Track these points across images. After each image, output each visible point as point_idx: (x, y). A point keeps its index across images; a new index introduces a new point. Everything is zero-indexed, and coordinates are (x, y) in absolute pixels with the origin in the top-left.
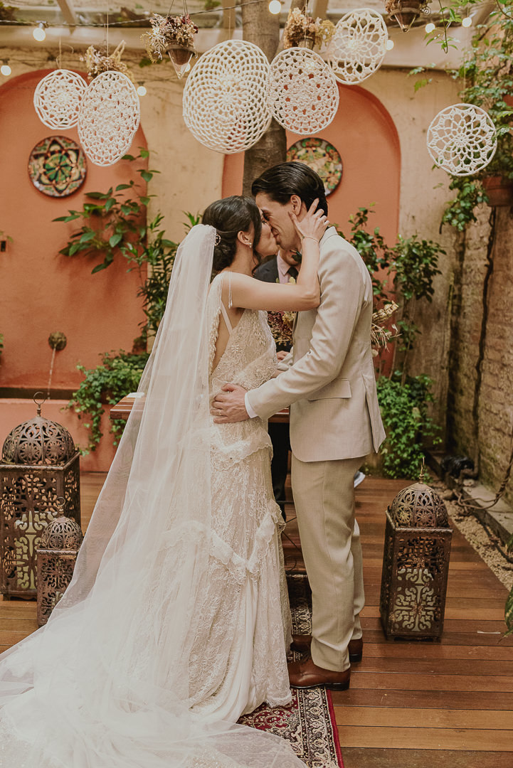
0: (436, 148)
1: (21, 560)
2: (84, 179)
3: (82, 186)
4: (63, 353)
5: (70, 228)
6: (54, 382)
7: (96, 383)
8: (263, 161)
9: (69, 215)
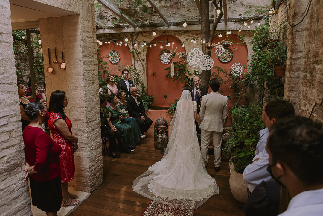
1: (158, 142)
4: (167, 99)
6: (165, 105)
7: (173, 107)
9: (168, 68)
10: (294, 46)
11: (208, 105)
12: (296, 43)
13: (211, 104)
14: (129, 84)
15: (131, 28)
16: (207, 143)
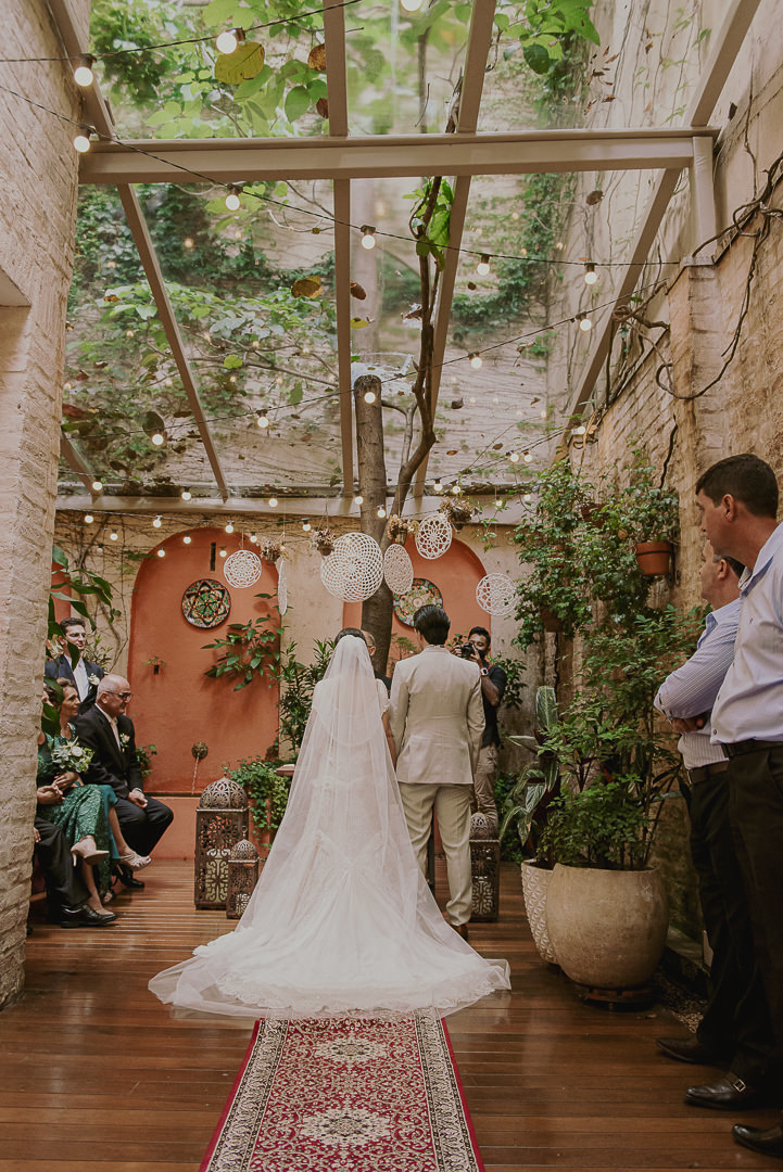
0: (482, 600)
1: (211, 878)
2: (227, 613)
3: (226, 619)
4: (204, 760)
5: (215, 654)
8: (376, 604)
9: (215, 643)
10: (701, 450)
11: (418, 691)
12: (707, 443)
13: (428, 685)
14: (89, 675)
15: (81, 498)
16: (423, 830)
